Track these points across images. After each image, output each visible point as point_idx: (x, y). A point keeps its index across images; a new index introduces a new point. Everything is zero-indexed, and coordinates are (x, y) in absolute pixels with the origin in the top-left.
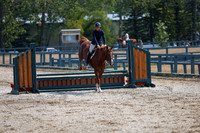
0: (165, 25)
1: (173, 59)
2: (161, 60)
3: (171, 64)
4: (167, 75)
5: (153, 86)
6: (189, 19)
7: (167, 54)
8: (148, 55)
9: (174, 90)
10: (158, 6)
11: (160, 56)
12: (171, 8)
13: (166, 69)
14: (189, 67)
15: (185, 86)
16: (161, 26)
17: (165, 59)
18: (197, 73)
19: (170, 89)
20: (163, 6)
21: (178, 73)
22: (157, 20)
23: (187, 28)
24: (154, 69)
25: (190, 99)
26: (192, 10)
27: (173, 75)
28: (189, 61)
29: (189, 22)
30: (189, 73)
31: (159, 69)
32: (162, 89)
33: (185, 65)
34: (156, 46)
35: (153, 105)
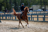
0: (4, 7)
2: (3, 16)
3: (6, 17)
4: (4, 19)
5: (1, 22)
6: (10, 6)
9: (6, 23)
10: (2, 2)
15: (9, 22)
18: (12, 19)
19: (5, 23)
21: (7, 19)
22: (2, 6)
23: (9, 8)
24: (1, 18)
25: (10, 25)
26: (11, 4)
27: (6, 19)
30: (10, 19)
32: (3, 23)
33: (9, 17)
34: (2, 12)
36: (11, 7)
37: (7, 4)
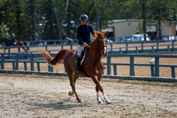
0: (8, 27)
1: (15, 58)
2: (3, 59)
3: (13, 62)
6: (29, 22)
10: (1, 9)
11: (3, 55)
12: (12, 11)
14: (29, 65)
15: (25, 82)
16: (4, 28)
18: (36, 71)
19: (12, 85)
20: (5, 10)
21: (20, 70)
23: (27, 29)
25: (30, 94)
27: (14, 72)
28: (29, 60)
29: (29, 25)
30: (29, 70)
31: (2, 67)
32: (5, 84)
33: (25, 63)
36: (34, 28)
37: (18, 17)
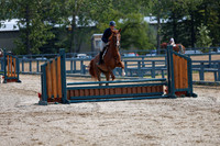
0: (208, 29)
1: (217, 67)
2: (203, 68)
3: (215, 72)
4: (210, 84)
5: (195, 96)
7: (210, 61)
8: (190, 61)
9: (218, 101)
10: (200, 8)
11: (202, 63)
12: (214, 10)
13: (209, 77)
16: (203, 30)
17: (208, 66)
20: (205, 8)
22: (198, 24)
24: (196, 77)
31: (202, 77)
32: (205, 99)
34: (198, 52)
35: (194, 117)
